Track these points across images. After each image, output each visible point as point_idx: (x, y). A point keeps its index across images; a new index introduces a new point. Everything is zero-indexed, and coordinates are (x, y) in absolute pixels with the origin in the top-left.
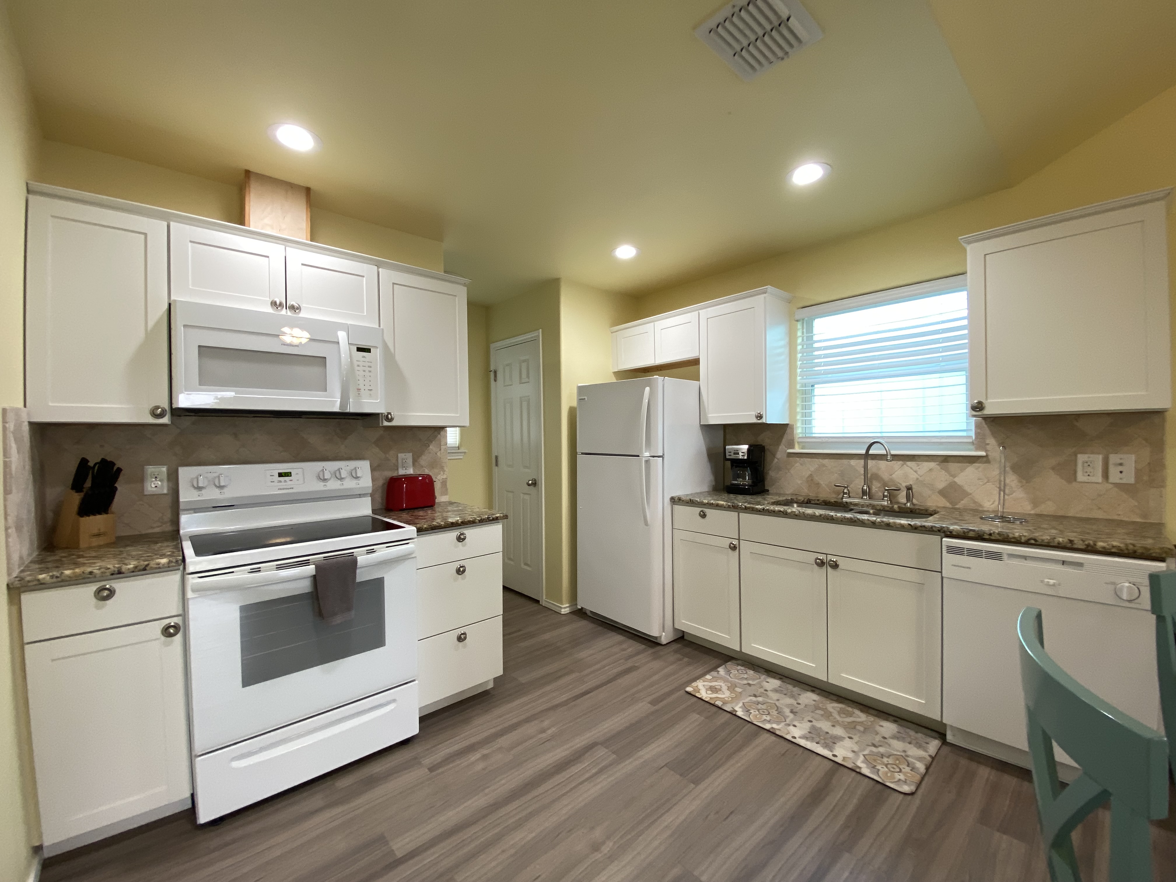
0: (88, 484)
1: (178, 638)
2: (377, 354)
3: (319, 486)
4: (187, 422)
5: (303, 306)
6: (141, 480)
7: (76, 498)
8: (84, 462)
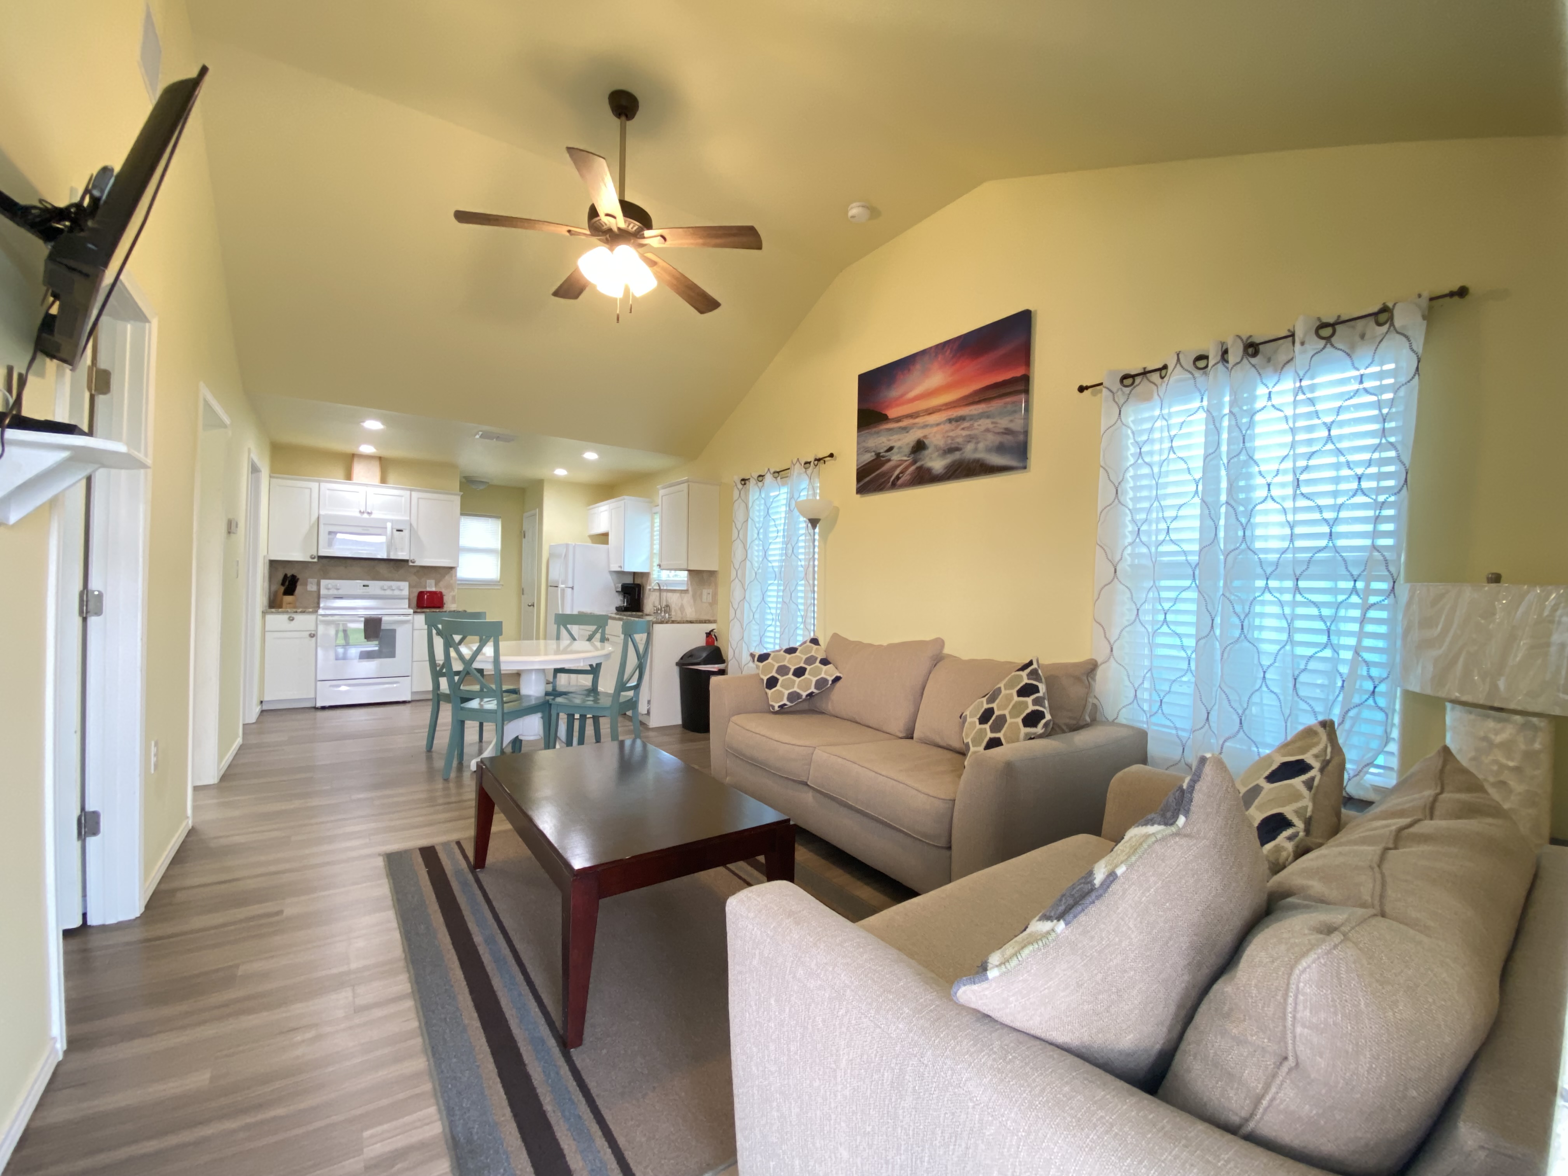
0: (287, 583)
1: (314, 639)
2: (406, 533)
3: (382, 593)
4: (324, 561)
5: (373, 512)
6: (306, 584)
7: (282, 589)
8: (286, 576)
